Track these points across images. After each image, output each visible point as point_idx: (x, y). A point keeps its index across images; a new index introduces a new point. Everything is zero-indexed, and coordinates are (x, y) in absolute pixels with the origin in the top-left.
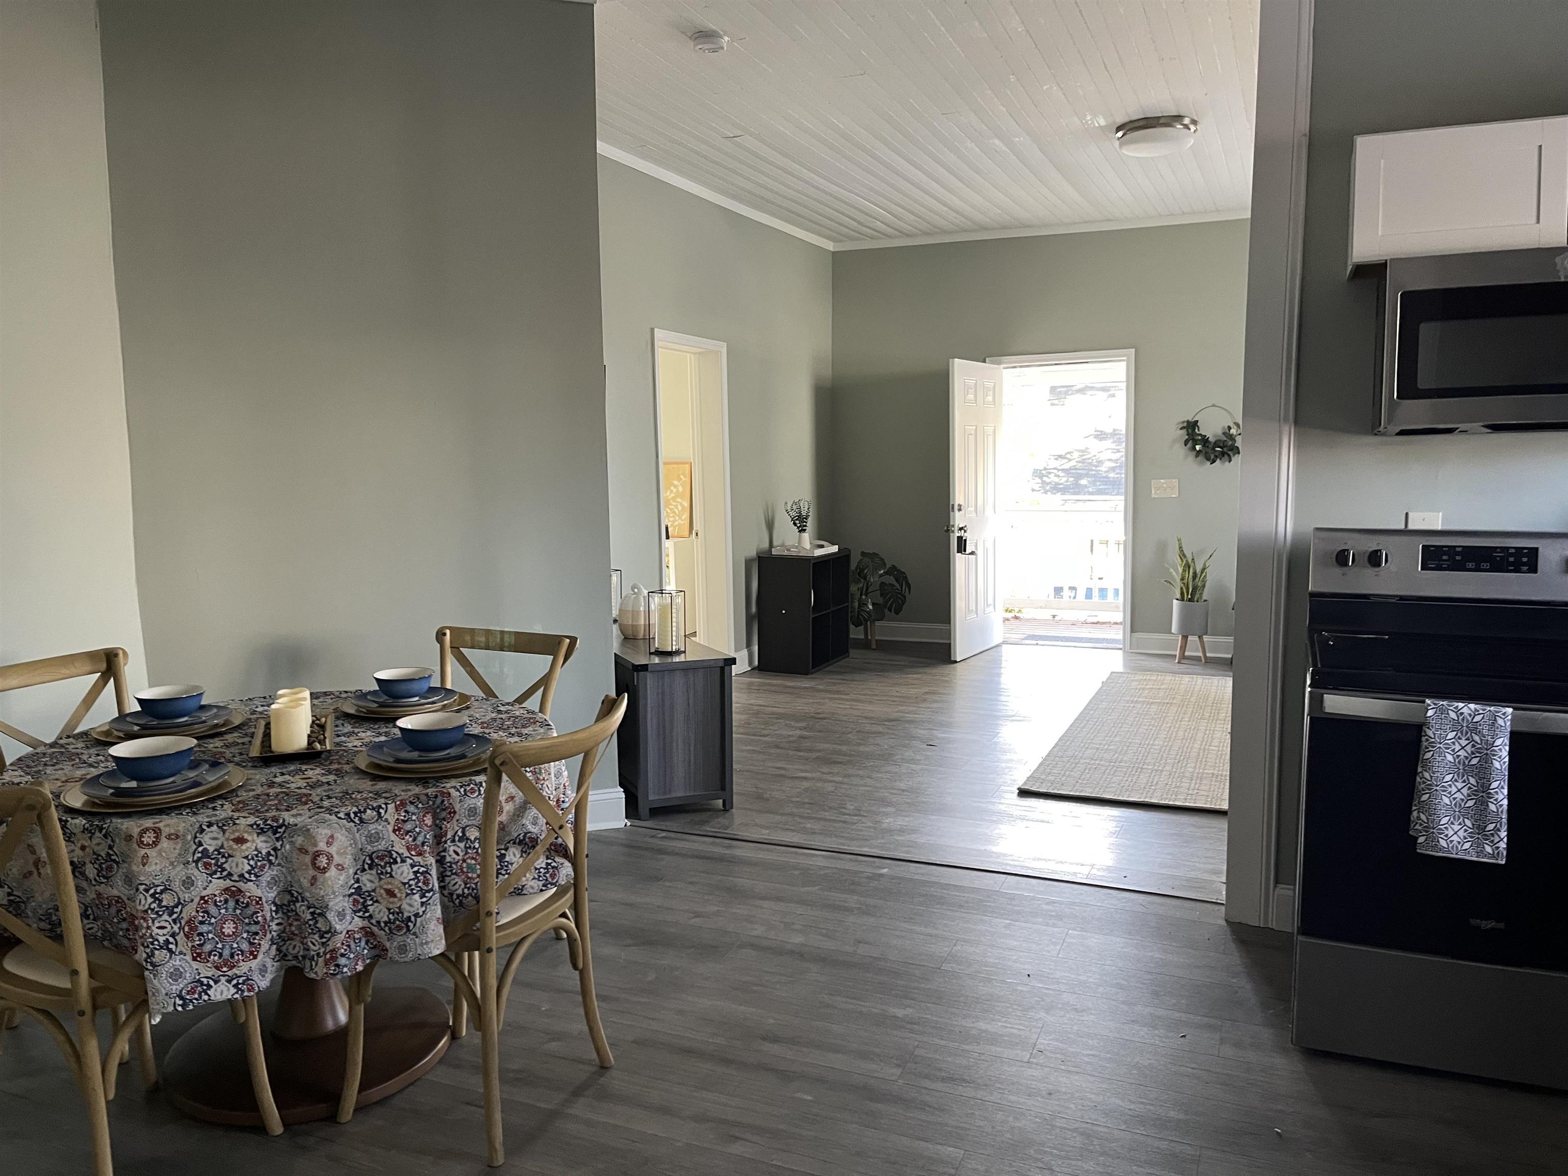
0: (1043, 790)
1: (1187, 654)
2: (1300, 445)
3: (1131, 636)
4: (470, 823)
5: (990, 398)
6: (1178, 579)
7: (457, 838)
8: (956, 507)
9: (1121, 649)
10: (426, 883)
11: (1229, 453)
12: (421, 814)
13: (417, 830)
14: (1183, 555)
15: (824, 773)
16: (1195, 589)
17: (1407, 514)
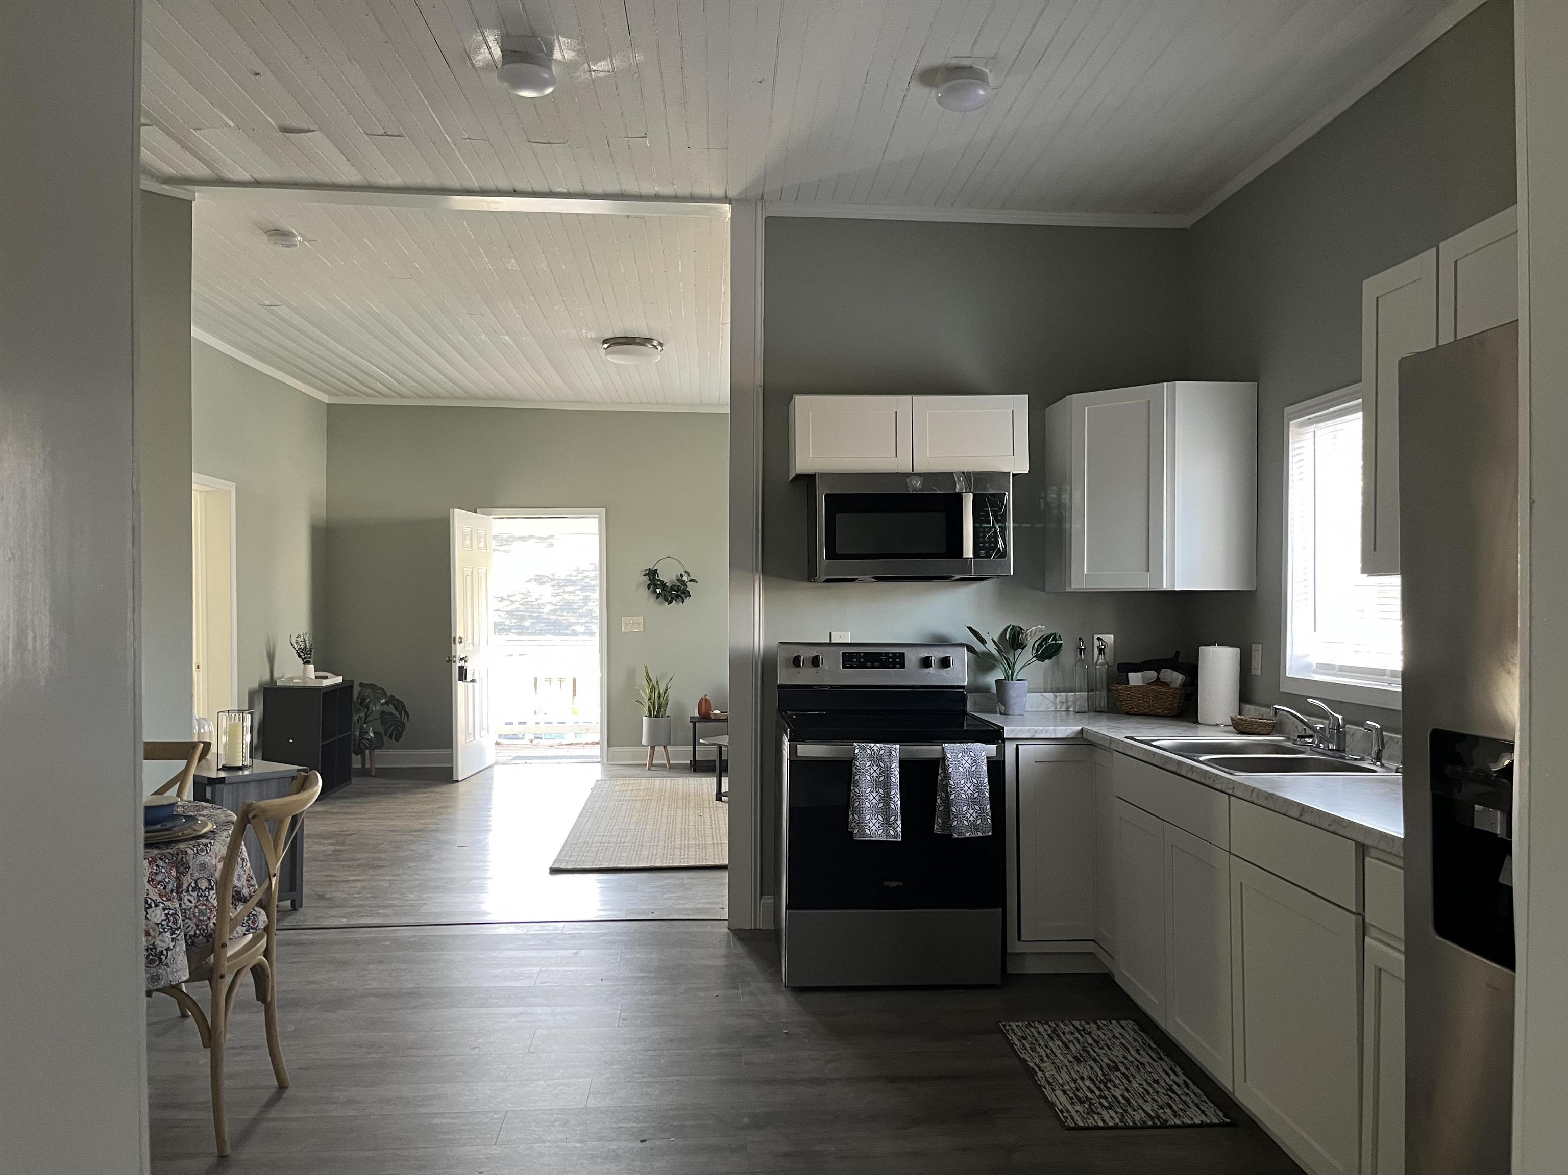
0: (569, 867)
1: (654, 762)
2: (766, 588)
3: (608, 750)
4: (201, 876)
5: (482, 544)
6: (646, 698)
7: (190, 889)
8: (457, 640)
9: (600, 762)
10: (175, 923)
11: (682, 595)
12: (169, 868)
13: (167, 880)
14: (649, 680)
15: (373, 876)
16: (660, 707)
17: (831, 633)
